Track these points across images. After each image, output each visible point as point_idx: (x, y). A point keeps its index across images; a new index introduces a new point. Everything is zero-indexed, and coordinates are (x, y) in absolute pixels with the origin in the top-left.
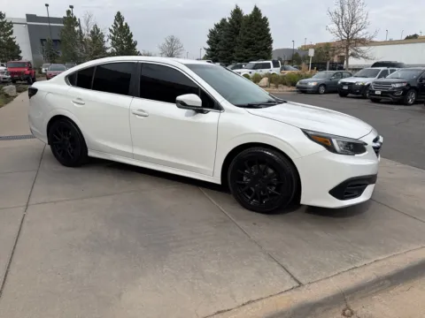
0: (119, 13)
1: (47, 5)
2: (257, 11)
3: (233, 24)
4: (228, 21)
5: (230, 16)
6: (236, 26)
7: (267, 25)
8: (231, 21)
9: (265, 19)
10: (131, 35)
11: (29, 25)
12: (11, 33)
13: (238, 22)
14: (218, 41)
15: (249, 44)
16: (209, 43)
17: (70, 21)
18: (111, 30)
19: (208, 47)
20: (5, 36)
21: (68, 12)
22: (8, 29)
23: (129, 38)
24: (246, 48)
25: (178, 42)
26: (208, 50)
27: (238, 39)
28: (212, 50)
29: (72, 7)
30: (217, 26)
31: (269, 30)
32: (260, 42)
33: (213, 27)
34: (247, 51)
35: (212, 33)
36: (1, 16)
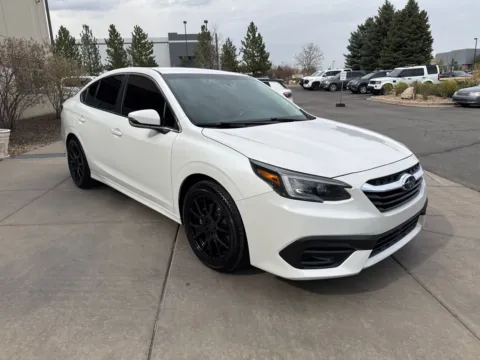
0: (252, 24)
1: (185, 22)
2: (412, 6)
3: (380, 24)
4: (374, 20)
5: (377, 14)
6: (384, 25)
7: (426, 21)
8: (378, 20)
9: (424, 14)
10: (264, 47)
11: (171, 44)
12: (152, 52)
13: (387, 21)
14: (360, 46)
15: (399, 47)
16: (349, 48)
17: (205, 36)
18: (243, 43)
19: (349, 53)
20: (146, 55)
21: (203, 27)
22: (149, 48)
23: (261, 50)
24: (395, 51)
25: (317, 49)
26: (348, 56)
27: (385, 41)
28: (354, 56)
29: (206, 22)
30: (362, 28)
31: (428, 26)
32: (415, 43)
33: (355, 29)
34: (395, 55)
35: (355, 37)
36: (144, 37)
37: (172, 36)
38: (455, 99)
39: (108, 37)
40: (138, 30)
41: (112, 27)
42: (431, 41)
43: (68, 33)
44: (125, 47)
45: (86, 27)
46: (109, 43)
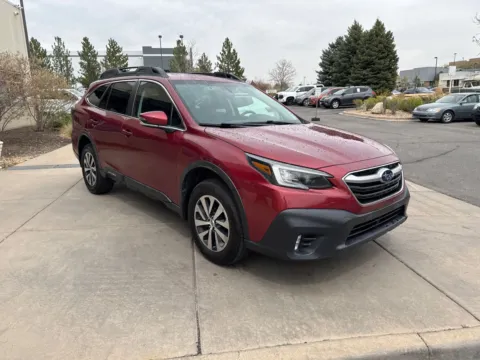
0: (227, 39)
1: (160, 37)
2: (379, 26)
3: (350, 42)
4: (344, 39)
5: (347, 34)
6: (353, 44)
7: (392, 41)
8: (348, 39)
9: (390, 34)
10: (239, 62)
11: (145, 58)
12: (127, 65)
13: (356, 40)
14: (332, 63)
15: (368, 64)
16: (321, 65)
17: (180, 51)
18: (219, 58)
19: (321, 69)
21: (179, 42)
23: (237, 65)
24: (364, 68)
25: (289, 66)
26: (320, 73)
27: (354, 59)
28: (325, 73)
29: (181, 37)
30: (332, 46)
31: (394, 46)
32: (382, 61)
33: (327, 47)
34: (364, 72)
35: (326, 54)
36: (119, 50)
37: (147, 50)
38: (414, 115)
39: (81, 50)
40: (113, 43)
41: (86, 39)
42: (397, 60)
43: (39, 44)
44: (99, 60)
45: (59, 39)
46: (83, 55)
